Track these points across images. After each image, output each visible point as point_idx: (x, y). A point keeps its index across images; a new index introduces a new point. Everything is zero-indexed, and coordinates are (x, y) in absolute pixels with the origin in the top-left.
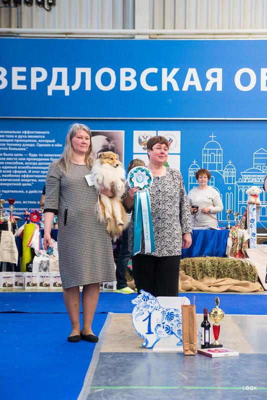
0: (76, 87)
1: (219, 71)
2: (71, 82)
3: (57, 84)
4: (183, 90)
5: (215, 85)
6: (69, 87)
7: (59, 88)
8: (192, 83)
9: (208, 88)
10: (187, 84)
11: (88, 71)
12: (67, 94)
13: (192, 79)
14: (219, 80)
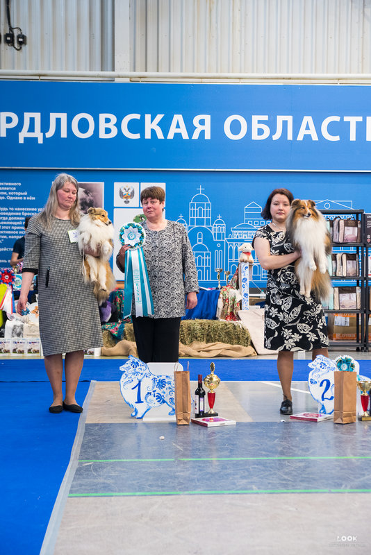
0: (50, 134)
1: (207, 118)
2: (45, 128)
3: (28, 131)
4: (168, 138)
5: (203, 132)
6: (42, 134)
7: (31, 135)
8: (178, 131)
9: (196, 136)
10: (172, 131)
11: (63, 117)
12: (40, 141)
13: (178, 126)
14: (207, 128)
